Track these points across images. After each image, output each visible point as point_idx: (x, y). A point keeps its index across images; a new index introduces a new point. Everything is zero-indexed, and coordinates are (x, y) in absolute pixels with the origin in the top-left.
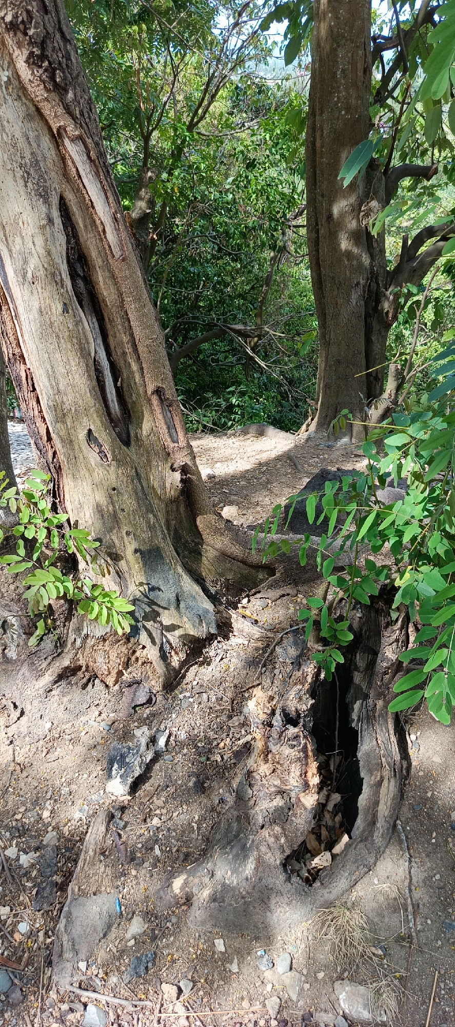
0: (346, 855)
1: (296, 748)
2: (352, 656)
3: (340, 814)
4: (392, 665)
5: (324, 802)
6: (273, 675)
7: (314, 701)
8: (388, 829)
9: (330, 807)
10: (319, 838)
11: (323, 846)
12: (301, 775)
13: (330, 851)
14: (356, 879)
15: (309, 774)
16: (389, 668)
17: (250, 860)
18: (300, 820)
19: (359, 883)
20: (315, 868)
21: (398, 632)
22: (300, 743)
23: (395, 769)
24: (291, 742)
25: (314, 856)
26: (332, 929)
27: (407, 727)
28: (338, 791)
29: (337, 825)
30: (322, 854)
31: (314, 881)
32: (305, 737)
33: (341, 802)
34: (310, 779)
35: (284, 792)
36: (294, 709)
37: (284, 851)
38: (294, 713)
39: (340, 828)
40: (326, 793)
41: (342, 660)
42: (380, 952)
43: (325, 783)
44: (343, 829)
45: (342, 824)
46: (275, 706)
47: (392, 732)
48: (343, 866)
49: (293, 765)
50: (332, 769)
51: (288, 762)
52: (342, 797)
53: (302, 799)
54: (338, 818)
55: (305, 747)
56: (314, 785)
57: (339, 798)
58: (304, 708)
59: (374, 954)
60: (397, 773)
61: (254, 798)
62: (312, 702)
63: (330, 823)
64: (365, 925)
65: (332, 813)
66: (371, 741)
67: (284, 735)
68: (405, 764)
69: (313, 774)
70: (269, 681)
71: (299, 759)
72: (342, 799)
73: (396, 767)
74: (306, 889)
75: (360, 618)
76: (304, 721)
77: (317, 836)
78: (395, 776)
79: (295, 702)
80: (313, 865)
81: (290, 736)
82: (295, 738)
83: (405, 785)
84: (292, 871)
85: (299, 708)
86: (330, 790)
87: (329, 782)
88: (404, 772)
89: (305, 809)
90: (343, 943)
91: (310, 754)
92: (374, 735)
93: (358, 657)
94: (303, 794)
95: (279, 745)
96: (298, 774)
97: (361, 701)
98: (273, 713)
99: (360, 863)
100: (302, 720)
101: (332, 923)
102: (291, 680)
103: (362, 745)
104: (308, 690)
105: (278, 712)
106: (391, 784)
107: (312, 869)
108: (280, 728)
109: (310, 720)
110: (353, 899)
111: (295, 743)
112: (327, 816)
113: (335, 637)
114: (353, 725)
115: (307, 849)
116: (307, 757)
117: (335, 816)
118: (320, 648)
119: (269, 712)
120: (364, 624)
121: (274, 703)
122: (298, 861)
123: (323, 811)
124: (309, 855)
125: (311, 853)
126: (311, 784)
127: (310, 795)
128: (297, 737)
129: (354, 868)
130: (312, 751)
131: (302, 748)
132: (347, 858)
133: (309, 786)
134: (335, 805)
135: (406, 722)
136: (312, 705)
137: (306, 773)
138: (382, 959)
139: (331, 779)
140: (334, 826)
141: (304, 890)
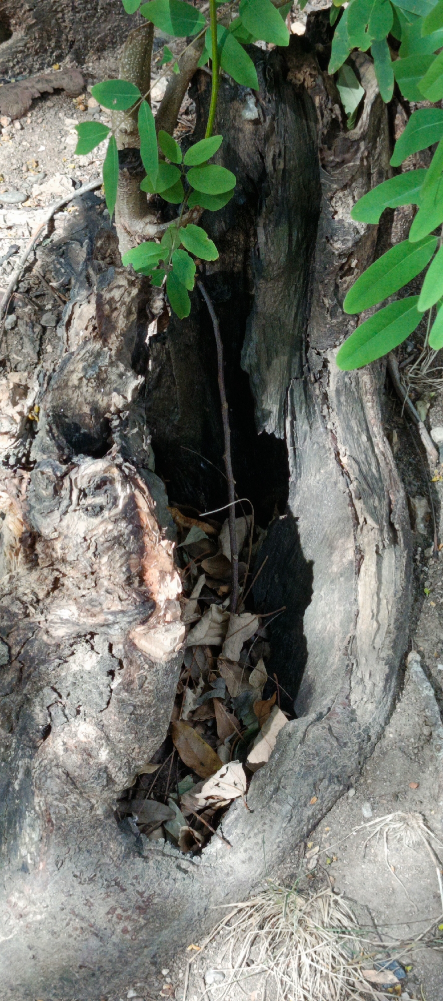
0: (279, 764)
1: (106, 513)
2: (247, 236)
3: (261, 665)
4: (356, 244)
5: (216, 641)
6: (38, 329)
7: (141, 379)
8: (388, 679)
9: (233, 650)
10: (210, 731)
11: (223, 750)
12: (129, 581)
13: (244, 760)
14: (314, 815)
15: (152, 575)
16: (350, 256)
17: (28, 821)
18: (141, 697)
19: (324, 822)
20: (207, 808)
21: (362, 145)
22: (116, 499)
23: (391, 525)
24: (90, 501)
25: (200, 779)
26: (264, 945)
27: (421, 411)
28: (251, 607)
29: (257, 693)
30: (223, 770)
31: (207, 840)
32: (127, 479)
33: (262, 633)
34: (155, 588)
35: (93, 634)
36: (86, 409)
37: (110, 780)
38: (91, 422)
39: (265, 696)
40: (219, 618)
41: (212, 254)
42: (390, 978)
43: (214, 592)
44: (272, 700)
45: (268, 690)
46: (31, 409)
47: (377, 429)
48: (277, 790)
49: (105, 559)
50: (227, 553)
51: (90, 554)
52: (262, 622)
53: (142, 643)
54: (260, 673)
55: (132, 502)
56: (168, 601)
57: (255, 625)
58: (117, 401)
59: (374, 985)
60: (400, 534)
61: (17, 665)
62: (135, 382)
63: (237, 691)
64: (346, 922)
65: (240, 664)
66: (323, 462)
67: (66, 483)
68: (421, 506)
69: (163, 574)
70: (28, 349)
71: (117, 541)
72: (261, 625)
73: (395, 519)
74: (184, 864)
75: (256, 122)
76: (123, 437)
77: (207, 729)
78: (394, 541)
79: (88, 390)
80: (202, 803)
81: (82, 483)
82: (98, 487)
83: (424, 560)
84: (146, 829)
85: (102, 402)
86: (229, 609)
87: (224, 589)
88: (421, 526)
89: (152, 664)
90: (295, 975)
91: (148, 521)
92: (329, 444)
93: (261, 238)
94: (140, 629)
95: (57, 514)
96: (121, 578)
97: (284, 359)
98: (29, 428)
99: (321, 774)
100: (116, 436)
101: (262, 932)
102: (72, 331)
103: (299, 475)
104: (119, 352)
105: (42, 424)
106: (385, 563)
107: (200, 812)
108: (54, 469)
109: (140, 434)
110: (312, 865)
111: (100, 500)
112: (228, 674)
113: (188, 190)
114: (270, 427)
115: (182, 765)
116: (138, 530)
117: (250, 670)
118: (152, 230)
119: (16, 429)
120: (267, 139)
121: (29, 402)
122: (162, 799)
123: (215, 666)
124: (189, 779)
125: (194, 775)
126: (160, 598)
127: (161, 627)
128: (103, 484)
129: (306, 790)
130: (153, 512)
131: (124, 511)
132: (283, 768)
133: (154, 605)
134: (247, 645)
135: (418, 397)
136: (140, 391)
137: (141, 575)
138: (396, 992)
139: (228, 581)
140: (247, 698)
141: (179, 867)
